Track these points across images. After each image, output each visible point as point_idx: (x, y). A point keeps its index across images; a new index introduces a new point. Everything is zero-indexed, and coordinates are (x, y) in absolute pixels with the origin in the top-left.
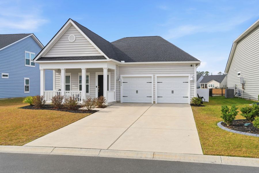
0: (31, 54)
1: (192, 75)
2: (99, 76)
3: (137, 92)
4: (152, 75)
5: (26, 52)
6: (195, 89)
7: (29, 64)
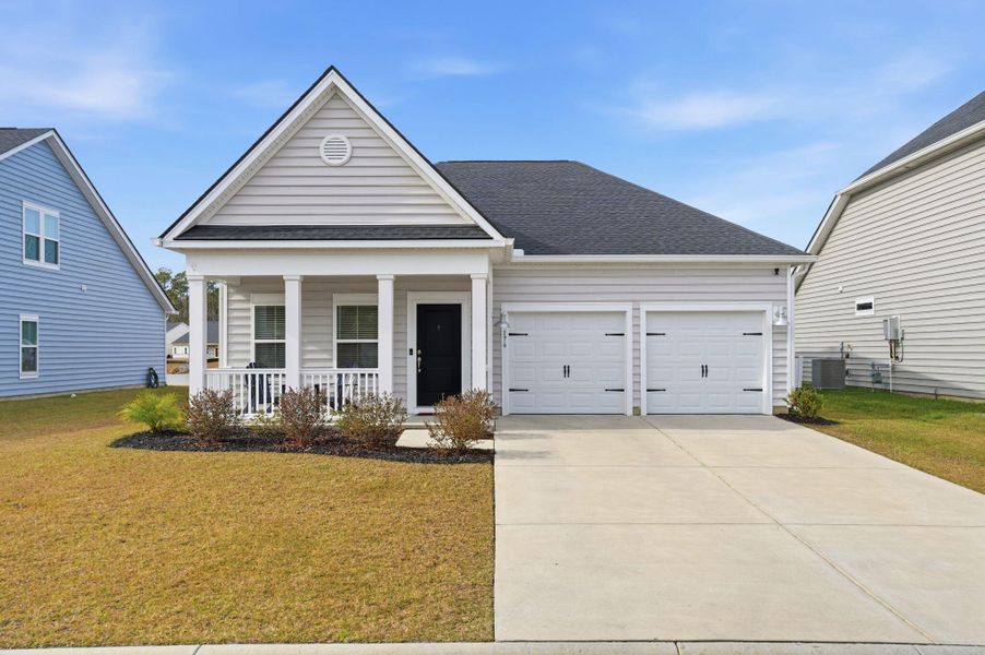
0: (46, 215)
1: (778, 308)
2: (420, 308)
3: (567, 370)
4: (628, 307)
5: (26, 204)
6: (789, 359)
7: (38, 258)
